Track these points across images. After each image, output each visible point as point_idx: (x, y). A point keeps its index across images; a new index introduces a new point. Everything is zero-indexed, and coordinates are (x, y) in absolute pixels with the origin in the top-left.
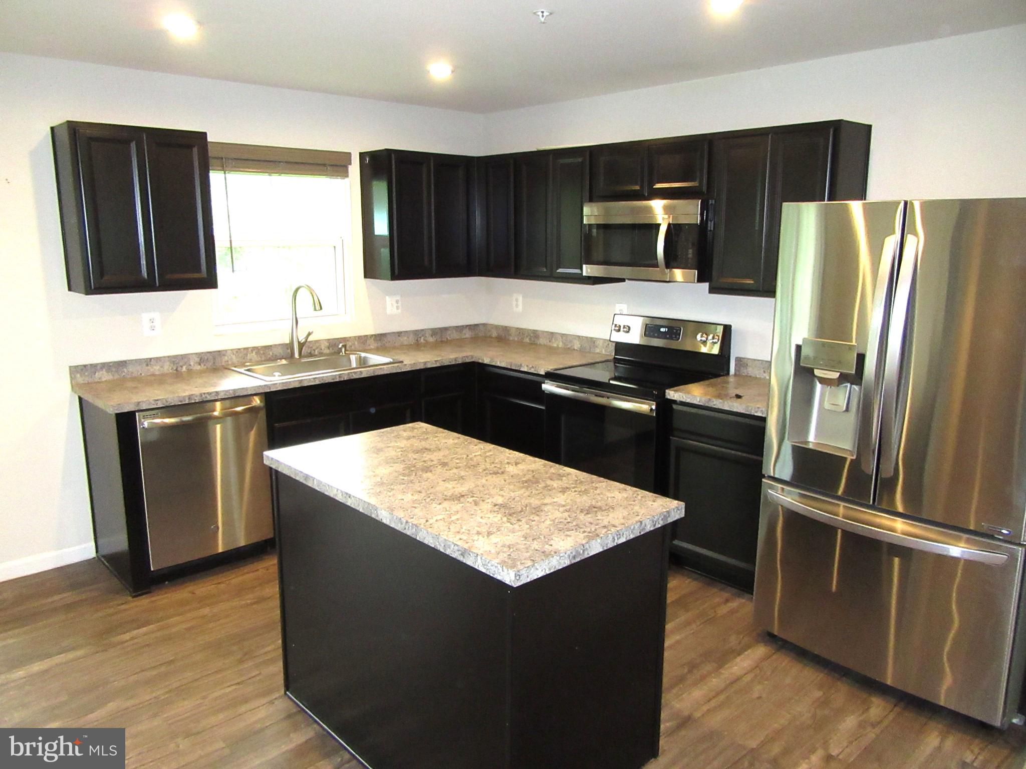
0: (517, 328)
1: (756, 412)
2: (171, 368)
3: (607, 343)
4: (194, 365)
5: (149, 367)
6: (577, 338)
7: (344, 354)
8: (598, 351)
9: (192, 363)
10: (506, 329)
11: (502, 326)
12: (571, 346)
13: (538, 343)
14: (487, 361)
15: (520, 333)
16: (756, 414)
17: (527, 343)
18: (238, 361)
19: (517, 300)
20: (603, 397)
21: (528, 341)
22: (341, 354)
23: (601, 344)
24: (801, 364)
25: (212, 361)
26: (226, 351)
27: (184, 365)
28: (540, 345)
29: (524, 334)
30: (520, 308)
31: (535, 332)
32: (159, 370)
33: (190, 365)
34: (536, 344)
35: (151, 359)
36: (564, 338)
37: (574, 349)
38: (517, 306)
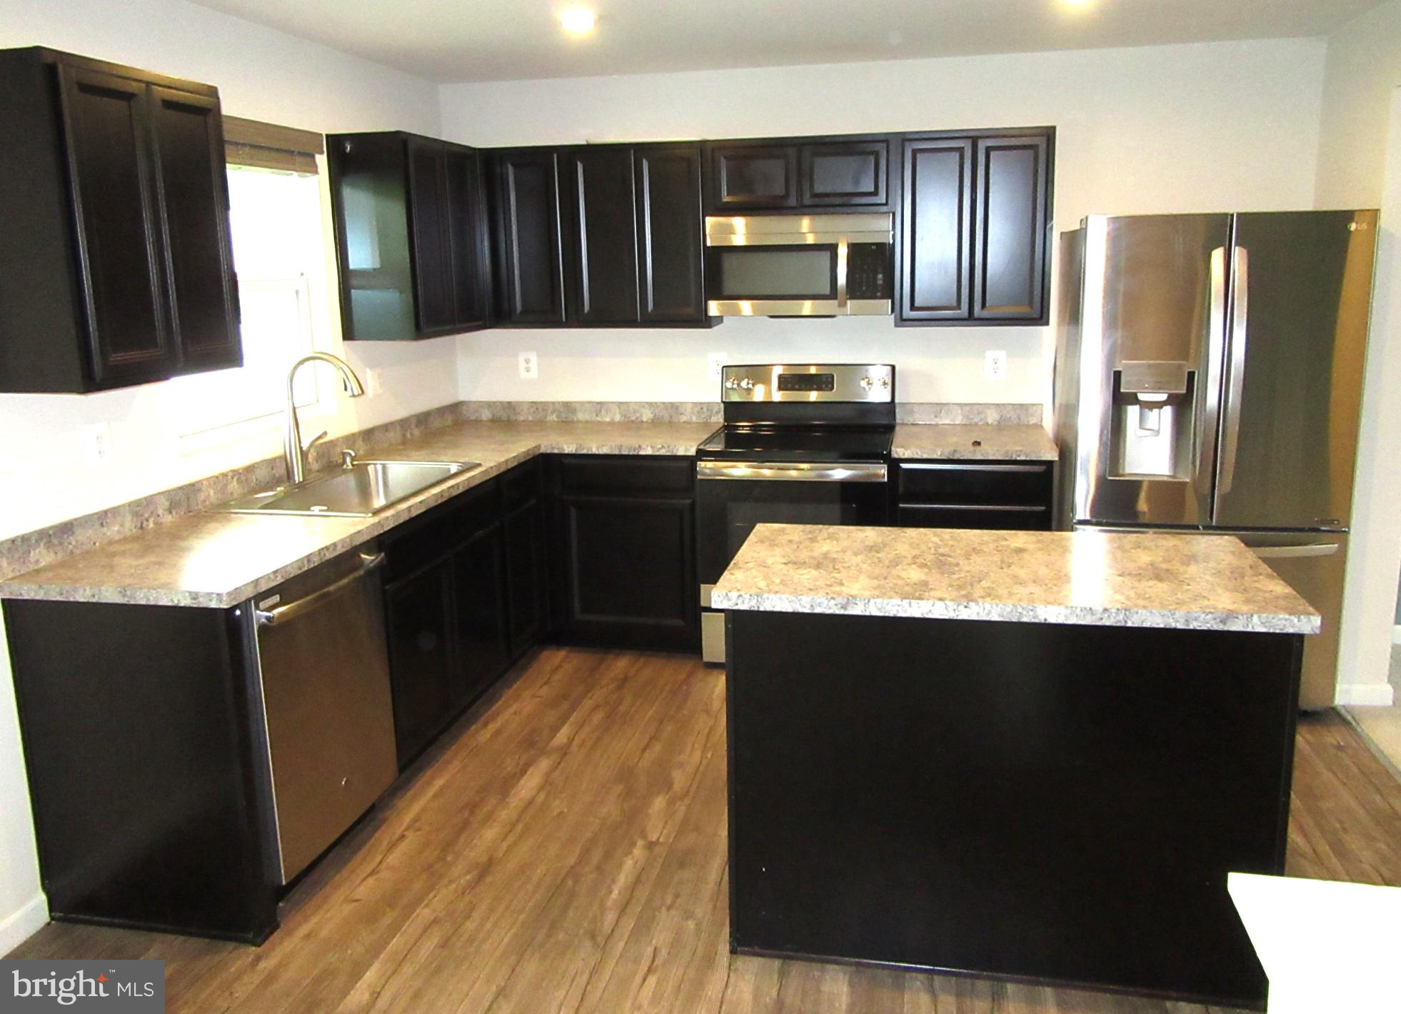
0: (532, 402)
1: (1019, 456)
2: (133, 526)
3: (699, 407)
4: (163, 515)
5: (105, 529)
6: (647, 406)
7: (351, 467)
8: (684, 418)
9: (160, 512)
10: (510, 406)
11: (501, 403)
12: (637, 418)
13: (575, 420)
14: (570, 449)
15: (537, 409)
16: (1018, 458)
17: (554, 421)
18: (218, 498)
19: (527, 361)
20: (789, 469)
21: (556, 419)
22: (345, 467)
23: (689, 410)
24: (1122, 390)
25: (185, 504)
26: (200, 482)
27: (150, 517)
28: (578, 422)
29: (547, 410)
30: (534, 374)
31: (567, 405)
32: (118, 532)
33: (159, 516)
34: (573, 422)
35: (106, 512)
36: (622, 408)
37: (642, 421)
38: (528, 370)
